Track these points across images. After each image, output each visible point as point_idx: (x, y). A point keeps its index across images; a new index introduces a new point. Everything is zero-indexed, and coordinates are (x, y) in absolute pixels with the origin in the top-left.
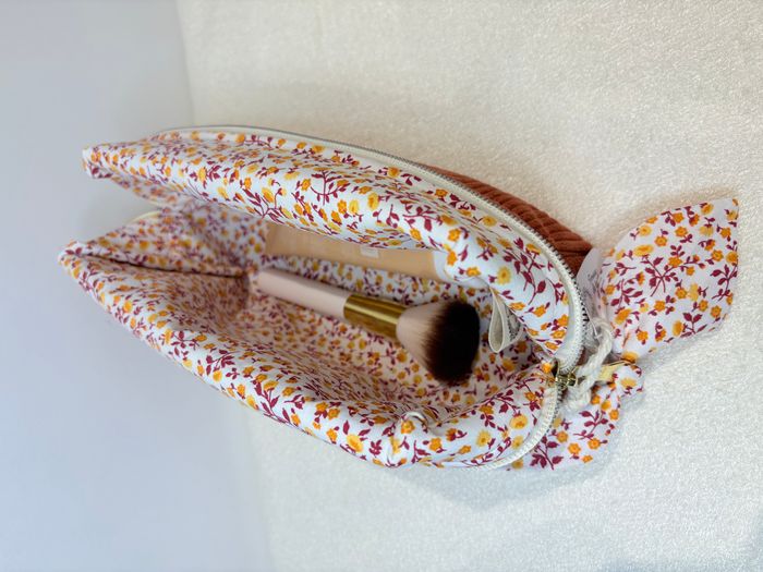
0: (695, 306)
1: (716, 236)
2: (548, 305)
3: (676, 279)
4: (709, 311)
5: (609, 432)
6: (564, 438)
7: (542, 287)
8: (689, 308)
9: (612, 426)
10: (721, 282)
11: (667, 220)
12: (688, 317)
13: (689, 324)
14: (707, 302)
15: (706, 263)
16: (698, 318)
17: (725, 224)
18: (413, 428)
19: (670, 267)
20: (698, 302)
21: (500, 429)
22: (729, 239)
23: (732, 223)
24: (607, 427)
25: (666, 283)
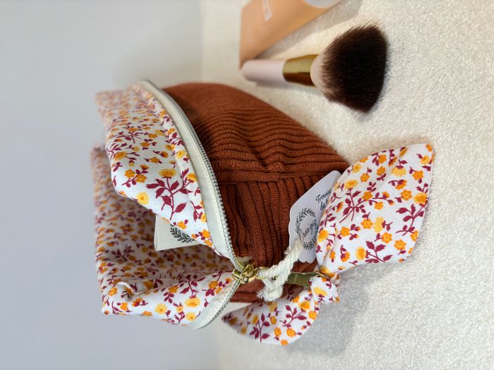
0: (378, 237)
1: (408, 177)
2: (186, 221)
3: (364, 211)
4: (392, 243)
5: (305, 327)
6: (274, 321)
7: (181, 208)
8: (372, 239)
9: (309, 323)
10: (406, 219)
11: (374, 160)
12: (370, 245)
13: (372, 251)
14: (390, 235)
15: (395, 201)
16: (381, 247)
17: (418, 166)
18: (115, 293)
19: (363, 200)
20: (382, 233)
21: (175, 305)
22: (420, 181)
23: (425, 167)
24: (304, 323)
25: (355, 212)
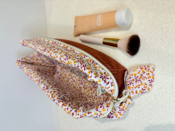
0: (144, 87)
1: (150, 73)
2: (109, 87)
3: (141, 81)
4: (147, 88)
5: (124, 112)
6: (114, 113)
7: (108, 83)
8: (143, 88)
9: (125, 111)
10: (150, 82)
11: (141, 68)
12: (143, 89)
13: (143, 91)
14: (147, 86)
15: (147, 78)
16: (145, 90)
17: (152, 70)
18: (81, 111)
19: (140, 78)
20: (145, 86)
21: (99, 112)
22: (153, 74)
24: (124, 111)
25: (139, 82)
